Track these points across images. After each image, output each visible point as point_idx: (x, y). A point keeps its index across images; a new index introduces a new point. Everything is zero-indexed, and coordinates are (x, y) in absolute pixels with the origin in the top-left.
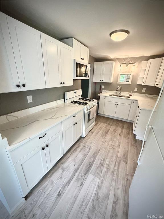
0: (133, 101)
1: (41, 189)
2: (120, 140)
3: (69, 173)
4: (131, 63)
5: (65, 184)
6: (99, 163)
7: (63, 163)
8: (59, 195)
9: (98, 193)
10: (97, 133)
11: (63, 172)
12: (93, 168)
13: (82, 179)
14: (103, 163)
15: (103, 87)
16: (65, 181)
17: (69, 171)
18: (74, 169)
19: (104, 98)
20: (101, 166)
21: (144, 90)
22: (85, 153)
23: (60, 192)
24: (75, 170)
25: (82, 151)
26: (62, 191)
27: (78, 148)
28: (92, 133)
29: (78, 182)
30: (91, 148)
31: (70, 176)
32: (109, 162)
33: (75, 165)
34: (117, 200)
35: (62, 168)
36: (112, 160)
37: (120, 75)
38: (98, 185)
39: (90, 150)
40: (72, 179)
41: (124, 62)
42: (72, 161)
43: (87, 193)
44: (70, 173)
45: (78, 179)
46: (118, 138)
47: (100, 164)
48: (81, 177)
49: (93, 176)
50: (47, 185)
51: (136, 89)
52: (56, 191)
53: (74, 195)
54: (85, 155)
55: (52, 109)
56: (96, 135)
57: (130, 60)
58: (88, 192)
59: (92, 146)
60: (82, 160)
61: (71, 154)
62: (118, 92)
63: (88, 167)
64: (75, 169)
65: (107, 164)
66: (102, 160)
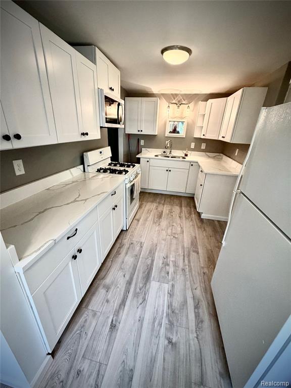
0: (192, 163)
1: (77, 331)
2: (181, 224)
3: (118, 290)
4: (184, 102)
5: (118, 308)
6: (161, 262)
7: (103, 278)
8: (113, 327)
9: (171, 303)
10: (146, 220)
11: (107, 291)
12: (154, 273)
13: (142, 292)
14: (167, 261)
15: (142, 142)
16: (115, 305)
17: (118, 287)
18: (126, 282)
19: (148, 161)
20: (165, 266)
21: (203, 146)
22: (135, 253)
23: (114, 322)
24: (127, 284)
25: (129, 252)
26: (116, 321)
27: (122, 249)
28: (138, 220)
29: (137, 298)
30: (142, 243)
31: (122, 294)
32: (176, 258)
33: (124, 276)
34: (199, 302)
35: (104, 286)
36: (177, 254)
37: (168, 122)
38: (168, 293)
39: (141, 247)
40: (127, 297)
41: (174, 102)
42: (118, 271)
43: (156, 309)
44: (120, 290)
45: (136, 295)
46: (178, 221)
47: (163, 264)
48: (140, 289)
49: (158, 284)
50: (86, 320)
51: (193, 145)
52: (106, 324)
53: (138, 318)
54: (137, 257)
55: (67, 185)
56: (144, 224)
57: (181, 98)
58: (156, 307)
59: (143, 240)
60: (134, 265)
61: (112, 261)
62: (168, 151)
63: (146, 273)
64: (128, 281)
65: (172, 261)
66: (164, 257)
